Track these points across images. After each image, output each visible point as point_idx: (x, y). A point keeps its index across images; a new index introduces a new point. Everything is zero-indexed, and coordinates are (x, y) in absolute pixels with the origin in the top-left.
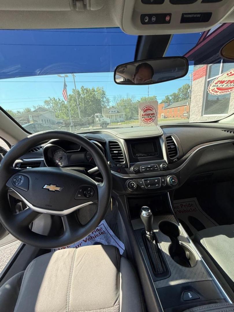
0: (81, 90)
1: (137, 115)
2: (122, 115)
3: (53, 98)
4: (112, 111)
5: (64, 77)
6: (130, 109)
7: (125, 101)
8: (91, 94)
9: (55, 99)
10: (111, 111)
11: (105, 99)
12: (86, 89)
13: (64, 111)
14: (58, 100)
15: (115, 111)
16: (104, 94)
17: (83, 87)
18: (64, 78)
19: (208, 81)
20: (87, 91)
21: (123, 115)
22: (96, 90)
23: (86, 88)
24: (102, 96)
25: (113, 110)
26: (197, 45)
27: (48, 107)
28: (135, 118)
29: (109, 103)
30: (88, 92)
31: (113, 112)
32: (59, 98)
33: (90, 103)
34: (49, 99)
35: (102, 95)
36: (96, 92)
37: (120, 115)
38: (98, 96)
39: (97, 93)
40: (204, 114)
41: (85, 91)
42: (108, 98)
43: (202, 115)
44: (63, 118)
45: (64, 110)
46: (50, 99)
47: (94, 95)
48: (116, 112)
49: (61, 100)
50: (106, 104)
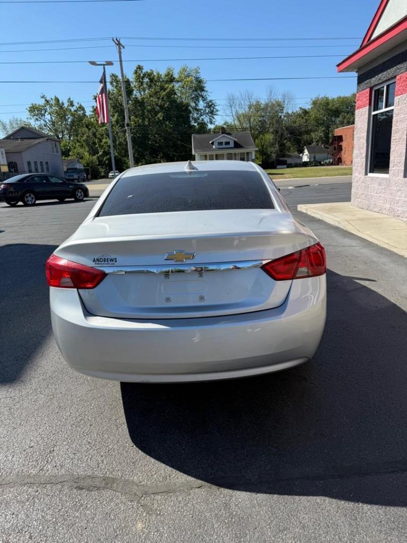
0: (134, 76)
1: (296, 153)
2: (248, 153)
3: (54, 98)
4: (220, 144)
5: (104, 65)
6: (277, 132)
7: (263, 109)
8: (163, 89)
9: (58, 101)
10: (216, 143)
11: (201, 105)
12: (149, 75)
13: (85, 138)
14: (66, 105)
15: (228, 143)
16: (199, 87)
17: (140, 68)
18: (104, 68)
19: (374, 115)
20: (151, 80)
21: (251, 153)
22: (176, 76)
23: (149, 71)
24: (196, 93)
25: (224, 140)
26: (362, 48)
27: (38, 123)
28: (289, 161)
29: (215, 117)
30: (155, 85)
31: (224, 146)
32: (69, 99)
33: (159, 116)
34: (42, 102)
35: (194, 91)
36: (178, 81)
37: (243, 153)
38: (182, 94)
39: (180, 84)
40: (370, 172)
41: (146, 80)
42: (211, 101)
43: (366, 174)
44: (82, 158)
45: (83, 134)
46: (46, 100)
47: (173, 92)
48: (232, 145)
49: (75, 104)
50: (206, 119)
